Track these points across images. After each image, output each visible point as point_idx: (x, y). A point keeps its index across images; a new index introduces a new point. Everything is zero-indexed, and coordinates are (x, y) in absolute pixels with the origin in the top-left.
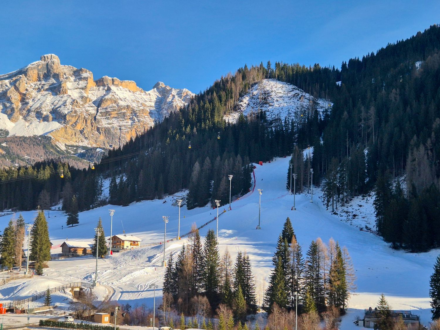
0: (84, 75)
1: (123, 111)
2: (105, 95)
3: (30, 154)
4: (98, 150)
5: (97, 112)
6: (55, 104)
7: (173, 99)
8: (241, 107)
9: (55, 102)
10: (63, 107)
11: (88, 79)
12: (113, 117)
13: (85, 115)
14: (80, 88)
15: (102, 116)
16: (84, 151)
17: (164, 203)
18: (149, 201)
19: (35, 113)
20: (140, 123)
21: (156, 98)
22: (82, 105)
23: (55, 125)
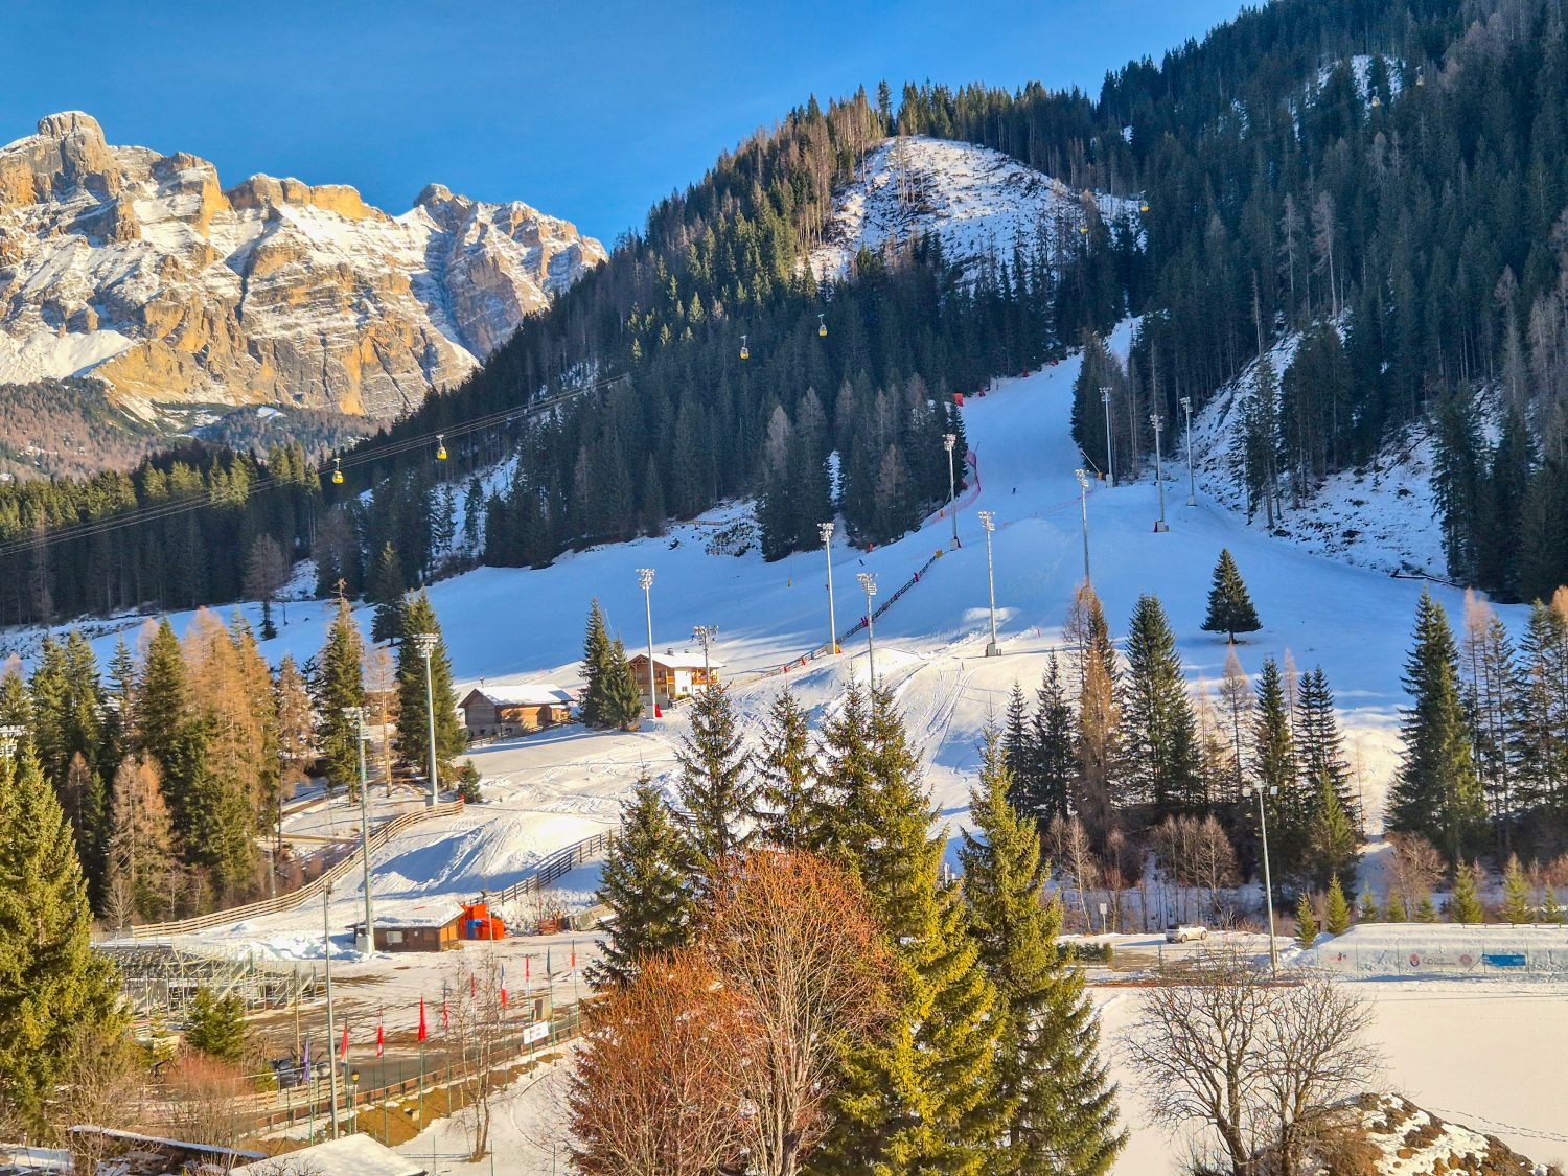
0: (189, 174)
1: (329, 283)
2: (263, 236)
3: (43, 440)
4: (263, 412)
5: (244, 290)
6: (101, 273)
7: (481, 237)
8: (846, 229)
9: (103, 267)
10: (129, 281)
11: (202, 187)
12: (298, 306)
13: (206, 303)
14: (180, 219)
15: (262, 304)
16: (217, 418)
17: (674, 546)
18: (618, 545)
19: (39, 307)
20: (386, 318)
21: (428, 237)
22: (193, 272)
23: (111, 341)
